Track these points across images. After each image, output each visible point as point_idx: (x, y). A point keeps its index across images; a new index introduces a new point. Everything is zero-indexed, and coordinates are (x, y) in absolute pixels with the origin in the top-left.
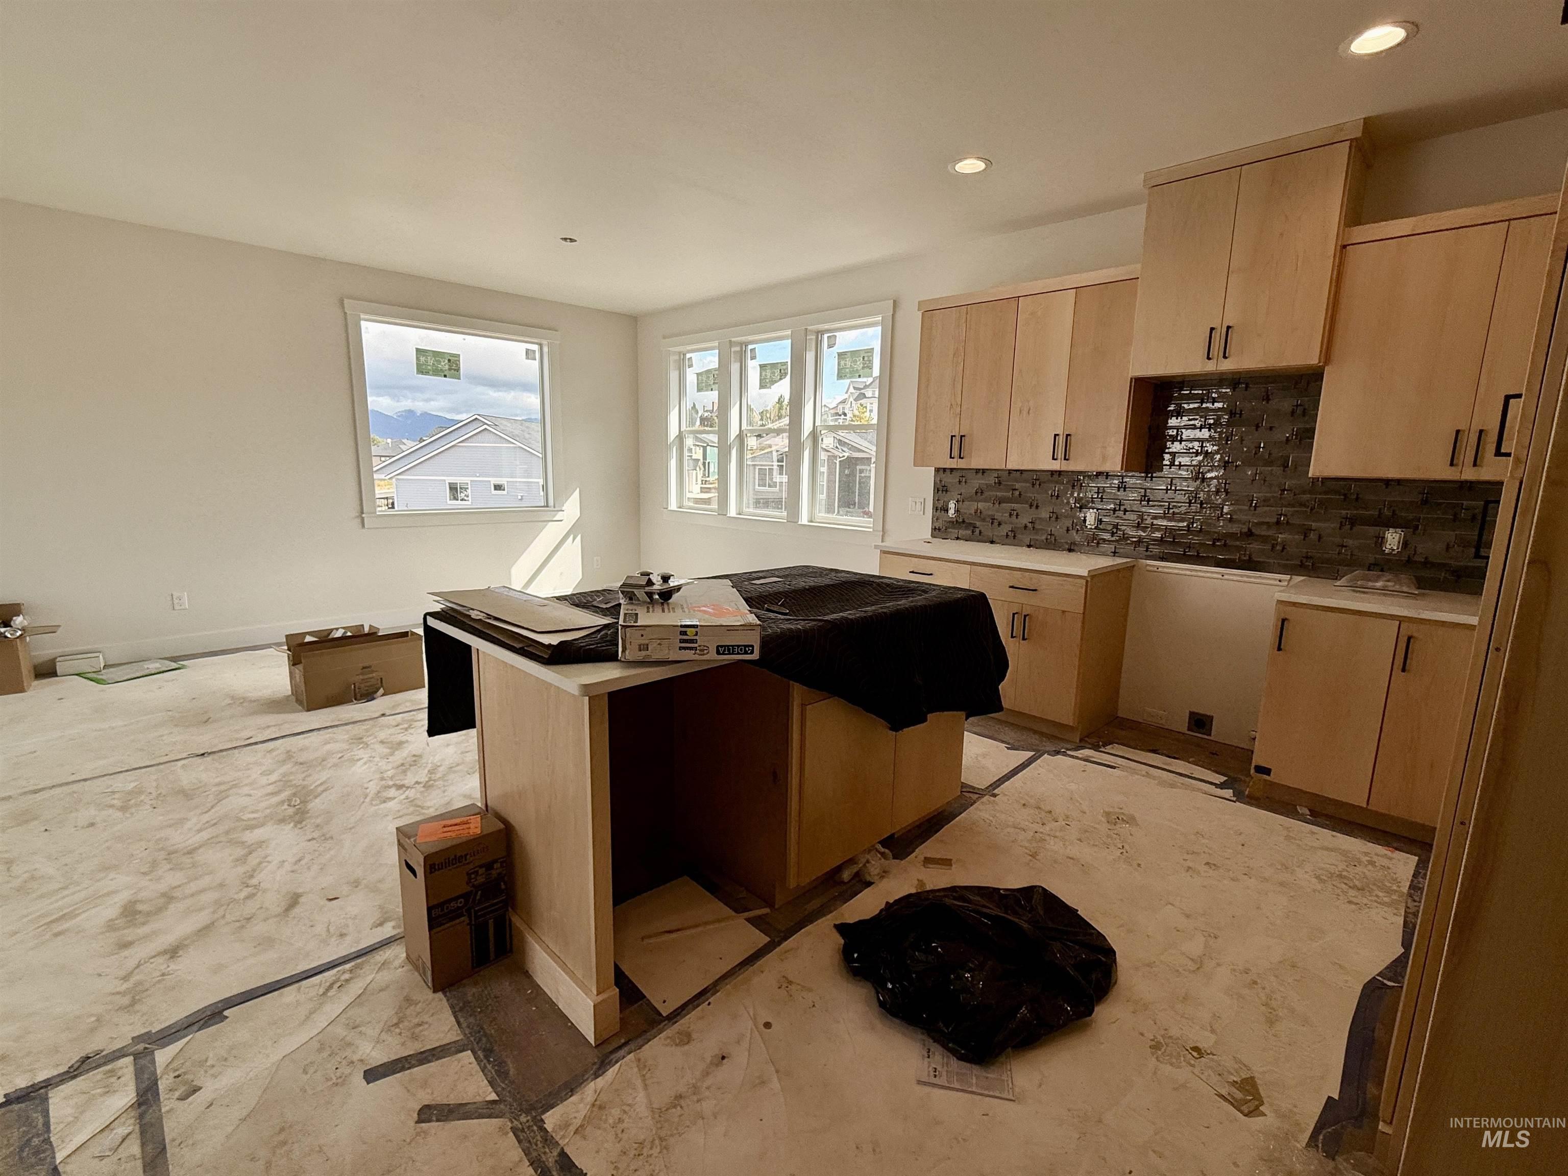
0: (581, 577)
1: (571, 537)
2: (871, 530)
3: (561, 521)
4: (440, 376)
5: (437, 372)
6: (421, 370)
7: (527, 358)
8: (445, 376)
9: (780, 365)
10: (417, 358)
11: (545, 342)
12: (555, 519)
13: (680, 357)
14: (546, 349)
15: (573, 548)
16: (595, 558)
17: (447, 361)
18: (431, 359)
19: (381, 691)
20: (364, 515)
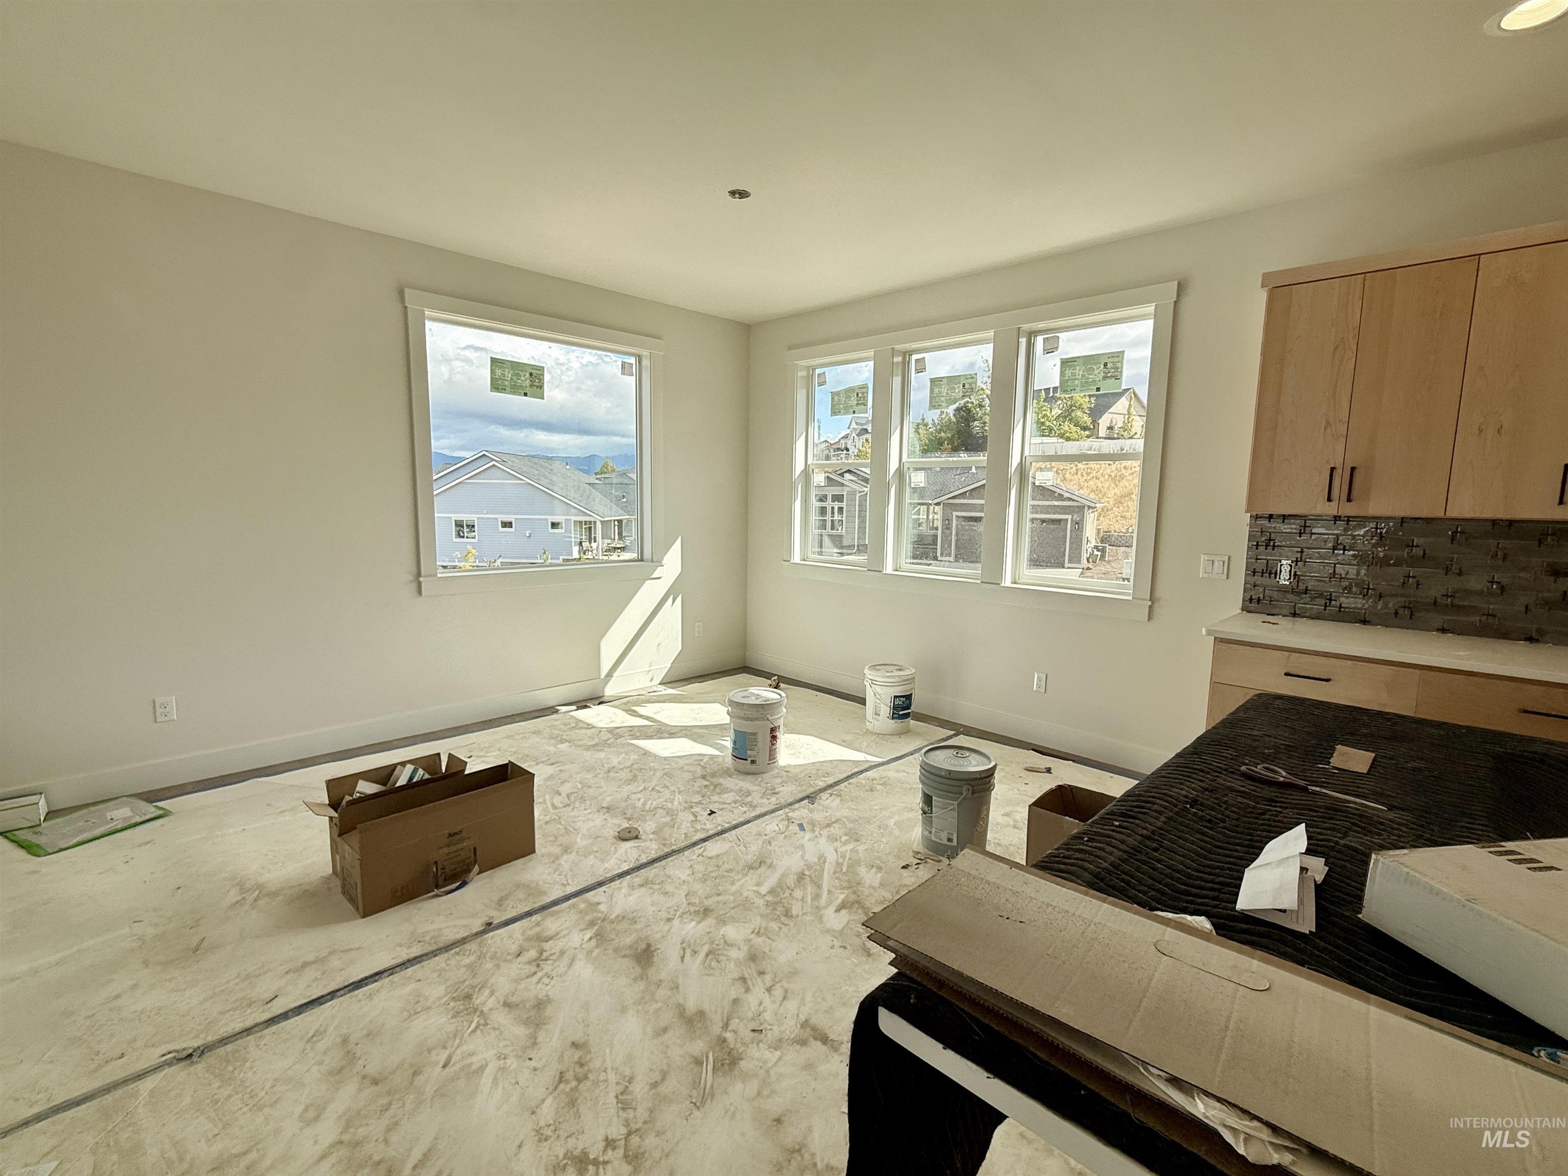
0: (680, 648)
1: (671, 597)
2: (1130, 598)
3: (659, 578)
4: (520, 394)
5: (515, 389)
6: (497, 385)
7: (623, 373)
8: (526, 394)
9: (962, 378)
10: (492, 372)
11: (645, 353)
12: (652, 577)
13: (808, 372)
14: (646, 362)
15: (673, 612)
16: (697, 624)
17: (528, 375)
18: (508, 373)
19: (476, 868)
20: (421, 579)
